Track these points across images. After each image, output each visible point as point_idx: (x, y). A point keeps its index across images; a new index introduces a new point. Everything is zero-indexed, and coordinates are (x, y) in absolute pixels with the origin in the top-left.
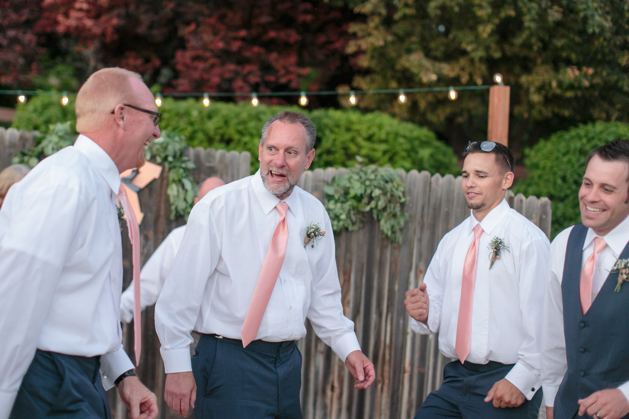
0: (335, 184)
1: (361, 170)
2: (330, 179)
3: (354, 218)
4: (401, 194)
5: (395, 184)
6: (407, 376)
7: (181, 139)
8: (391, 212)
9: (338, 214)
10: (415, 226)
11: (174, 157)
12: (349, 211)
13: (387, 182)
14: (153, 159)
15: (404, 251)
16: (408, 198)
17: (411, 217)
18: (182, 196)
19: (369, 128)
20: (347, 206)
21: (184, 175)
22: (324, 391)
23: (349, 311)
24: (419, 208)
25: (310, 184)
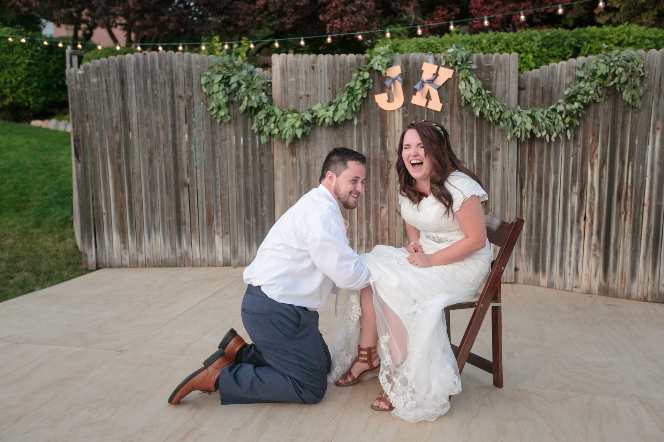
0: (585, 69)
1: (606, 55)
2: (581, 66)
3: (600, 92)
4: (641, 70)
5: (636, 62)
6: (646, 208)
7: (466, 49)
8: (631, 85)
9: (587, 91)
10: (653, 95)
11: (462, 62)
12: (597, 87)
13: (629, 61)
14: (447, 65)
15: (643, 114)
16: (647, 72)
17: (649, 87)
18: (469, 89)
19: (619, 36)
20: (594, 84)
21: (469, 74)
22: (578, 221)
23: (597, 163)
24: (657, 79)
25: (565, 71)
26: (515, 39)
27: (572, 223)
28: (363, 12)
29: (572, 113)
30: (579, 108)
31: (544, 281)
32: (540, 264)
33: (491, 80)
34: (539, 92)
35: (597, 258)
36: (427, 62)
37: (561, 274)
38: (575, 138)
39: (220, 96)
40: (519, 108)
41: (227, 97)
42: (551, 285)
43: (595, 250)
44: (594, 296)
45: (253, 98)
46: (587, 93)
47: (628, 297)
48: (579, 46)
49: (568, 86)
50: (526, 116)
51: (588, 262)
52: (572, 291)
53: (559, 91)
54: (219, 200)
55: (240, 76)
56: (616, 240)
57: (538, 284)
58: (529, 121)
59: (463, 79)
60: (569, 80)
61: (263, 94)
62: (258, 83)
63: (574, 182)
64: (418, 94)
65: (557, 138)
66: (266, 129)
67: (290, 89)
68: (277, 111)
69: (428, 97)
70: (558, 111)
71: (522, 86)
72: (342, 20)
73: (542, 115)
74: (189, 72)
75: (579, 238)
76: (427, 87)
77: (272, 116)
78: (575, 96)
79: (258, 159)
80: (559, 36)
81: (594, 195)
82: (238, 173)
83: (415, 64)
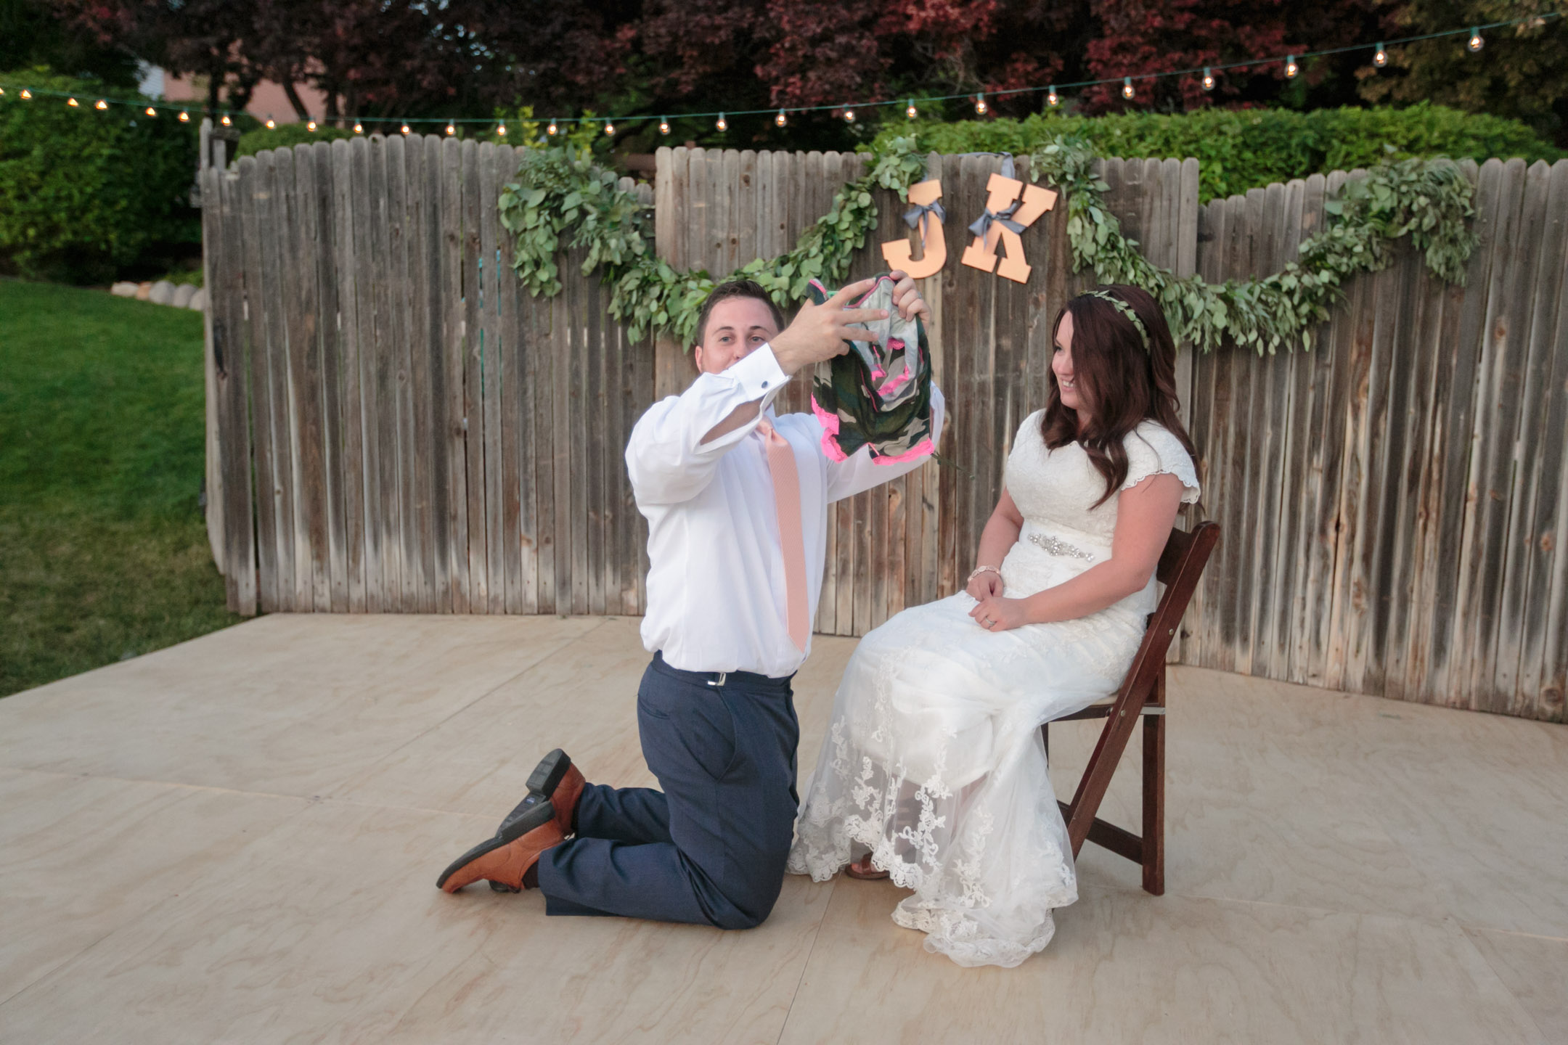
0: (1345, 197)
1: (1391, 167)
2: (1336, 189)
3: (1377, 250)
4: (1467, 203)
5: (1456, 185)
6: (1471, 507)
7: (1086, 146)
8: (1445, 235)
9: (1349, 246)
10: (1492, 258)
11: (1076, 175)
12: (1370, 237)
13: (1440, 183)
14: (1042, 182)
15: (1470, 300)
16: (1480, 209)
17: (1484, 240)
18: (1089, 235)
19: (1409, 129)
20: (1365, 231)
21: (1092, 201)
22: (1323, 531)
23: (1367, 403)
24: (1502, 224)
25: (1300, 201)
26: (1185, 129)
27: (1309, 535)
28: (852, 61)
29: (1316, 294)
30: (1331, 282)
31: (1244, 661)
32: (1238, 624)
33: (1139, 218)
34: (1242, 246)
35: (1362, 614)
36: (999, 173)
37: (1282, 646)
38: (1320, 348)
39: (541, 237)
40: (1199, 279)
41: (556, 240)
42: (1259, 670)
43: (1358, 596)
44: (1355, 696)
45: (613, 243)
46: (1348, 251)
47: (1428, 700)
48: (1322, 148)
49: (1308, 234)
50: (1214, 298)
51: (1342, 620)
52: (1305, 684)
53: (1287, 244)
54: (532, 467)
55: (584, 194)
56: (1405, 574)
57: (1231, 668)
58: (1221, 305)
59: (1077, 213)
60: (1309, 220)
61: (636, 235)
62: (625, 211)
63: (1315, 446)
64: (978, 243)
65: (1281, 348)
66: (639, 312)
67: (694, 227)
68: (666, 274)
69: (1000, 251)
70: (1284, 289)
71: (1206, 232)
72: (804, 78)
73: (1248, 297)
74: (473, 184)
75: (1325, 568)
76: (998, 227)
77: (654, 283)
78: (1321, 257)
79: (620, 380)
80: (1280, 126)
81: (1359, 475)
82: (576, 409)
83: (972, 177)
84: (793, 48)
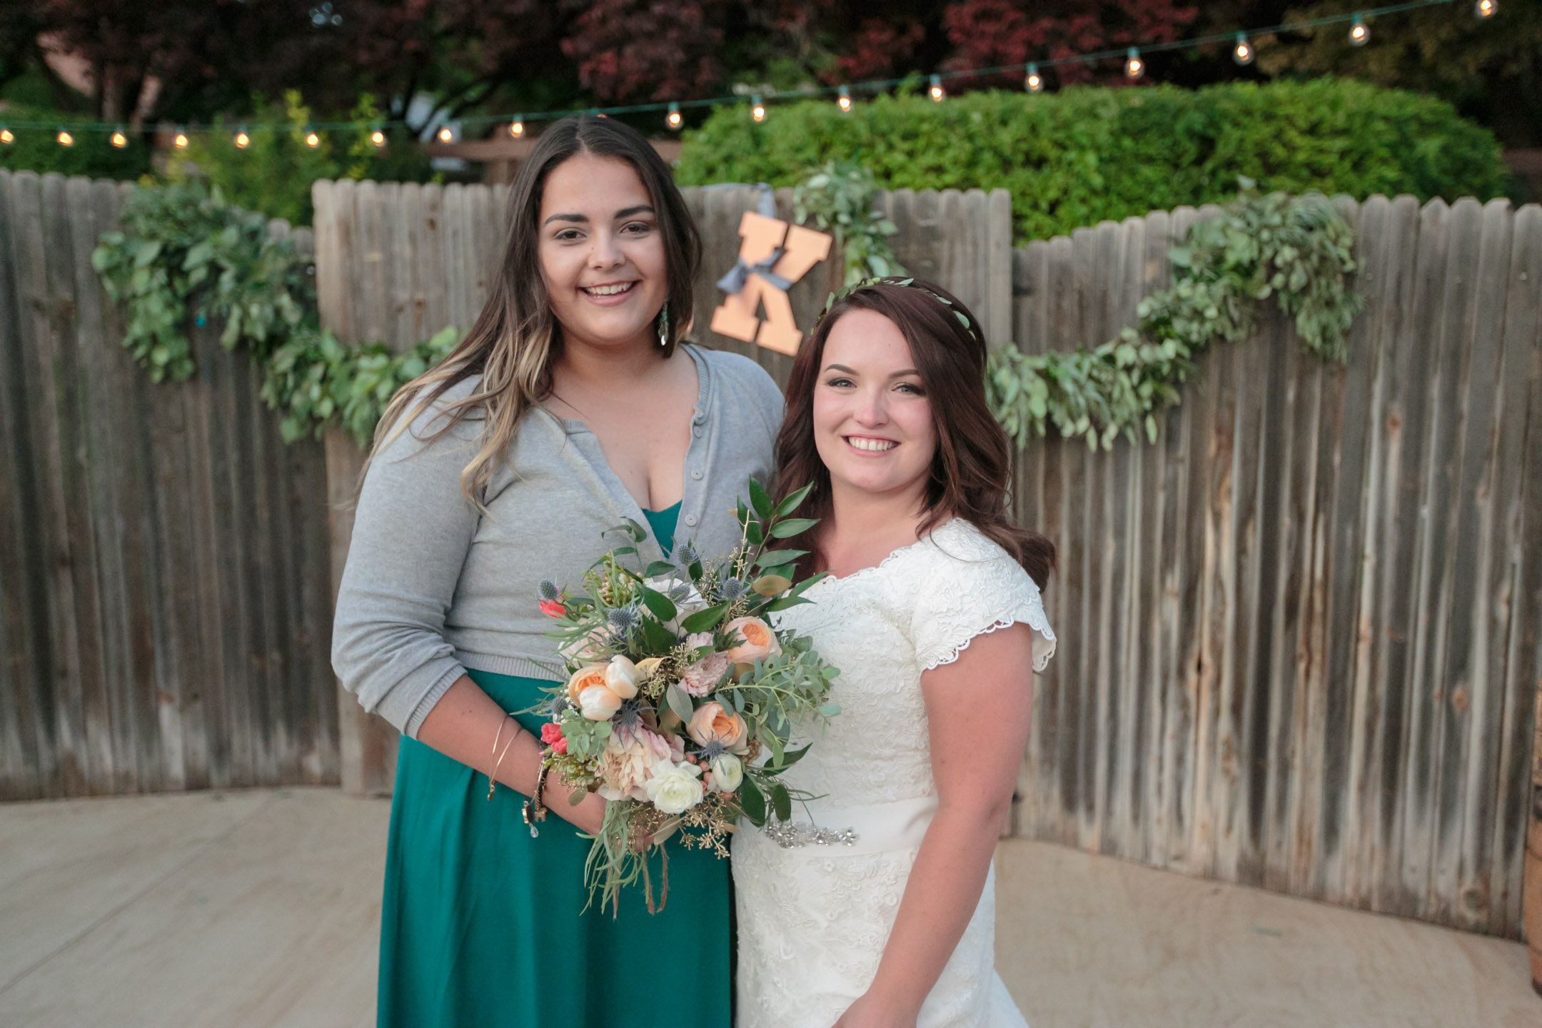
0: (1194, 243)
1: (1250, 207)
2: (1182, 233)
3: (1235, 314)
4: (1345, 254)
5: (1331, 232)
6: (1364, 649)
7: (864, 177)
8: (1320, 296)
9: (1199, 307)
10: (1380, 324)
11: (852, 214)
12: (1225, 299)
13: (1310, 229)
14: (810, 222)
15: (1354, 379)
16: (1363, 262)
17: (1369, 302)
19: (1311, 109)
20: (1220, 288)
21: (873, 249)
22: (1182, 673)
23: (1230, 510)
24: (1390, 282)
25: (1139, 246)
27: (1165, 677)
29: (1159, 370)
30: (1179, 355)
31: (1090, 835)
32: (1081, 787)
33: (936, 267)
34: (1069, 304)
35: (1233, 781)
36: (756, 211)
37: (1136, 817)
38: (1170, 437)
39: (155, 305)
40: (1013, 350)
41: (180, 308)
42: (1109, 848)
43: (1227, 757)
44: (1227, 888)
45: (254, 310)
46: (1198, 315)
47: (1319, 896)
48: (1211, 132)
49: (1148, 290)
50: (1031, 375)
51: (1209, 788)
52: (1165, 868)
53: (1125, 301)
54: (169, 603)
55: (216, 246)
56: (1285, 732)
57: (1071, 841)
58: (1040, 388)
59: (854, 264)
60: (1150, 272)
61: (285, 300)
62: (272, 267)
63: (1168, 562)
64: (733, 303)
65: (1121, 439)
66: (297, 400)
67: (367, 285)
68: (330, 349)
69: (761, 313)
70: (1120, 363)
71: (1025, 284)
72: (620, 54)
73: (1075, 372)
74: (61, 234)
75: (1185, 723)
76: (758, 283)
77: (315, 362)
78: (1166, 322)
79: (282, 484)
81: (1223, 602)
82: (226, 524)
83: (722, 218)
84: (604, 20)
